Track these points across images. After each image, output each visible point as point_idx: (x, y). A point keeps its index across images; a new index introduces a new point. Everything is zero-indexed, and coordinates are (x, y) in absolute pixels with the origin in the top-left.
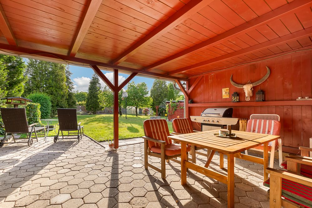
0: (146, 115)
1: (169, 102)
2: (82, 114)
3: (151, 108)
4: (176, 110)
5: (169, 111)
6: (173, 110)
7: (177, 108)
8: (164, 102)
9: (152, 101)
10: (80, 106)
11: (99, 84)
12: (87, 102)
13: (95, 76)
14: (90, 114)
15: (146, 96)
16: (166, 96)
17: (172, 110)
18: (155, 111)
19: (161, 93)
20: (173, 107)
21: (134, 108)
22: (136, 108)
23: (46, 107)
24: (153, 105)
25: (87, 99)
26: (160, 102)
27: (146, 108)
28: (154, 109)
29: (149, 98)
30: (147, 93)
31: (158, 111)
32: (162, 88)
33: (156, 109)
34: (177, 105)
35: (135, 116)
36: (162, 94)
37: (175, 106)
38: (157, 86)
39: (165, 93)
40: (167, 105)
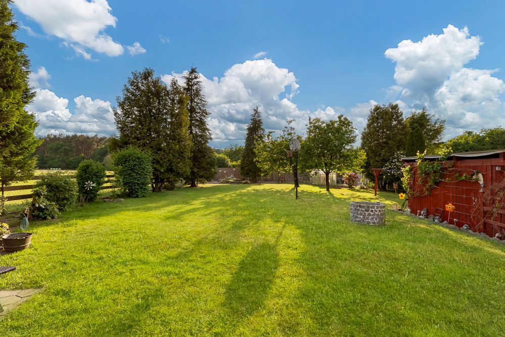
0: (350, 187)
1: (414, 161)
2: (232, 183)
3: (363, 172)
4: (437, 183)
5: (412, 186)
6: (427, 182)
7: (443, 176)
8: (394, 158)
9: (364, 157)
10: (234, 169)
11: (263, 129)
12: (243, 162)
13: (254, 116)
14: (246, 183)
15: (348, 147)
16: (400, 146)
17: (425, 182)
18: (373, 180)
19: (389, 139)
20: (427, 174)
21: (322, 173)
22: (327, 174)
23: (140, 174)
24: (367, 166)
25: (243, 157)
26: (385, 161)
27: (351, 173)
28: (369, 176)
29: (356, 151)
30: (353, 141)
31: (381, 179)
32: (390, 128)
33: (373, 175)
34: (443, 169)
35: (324, 191)
36: (390, 142)
37: (435, 172)
38: (378, 123)
39: (398, 137)
40: (407, 168)
